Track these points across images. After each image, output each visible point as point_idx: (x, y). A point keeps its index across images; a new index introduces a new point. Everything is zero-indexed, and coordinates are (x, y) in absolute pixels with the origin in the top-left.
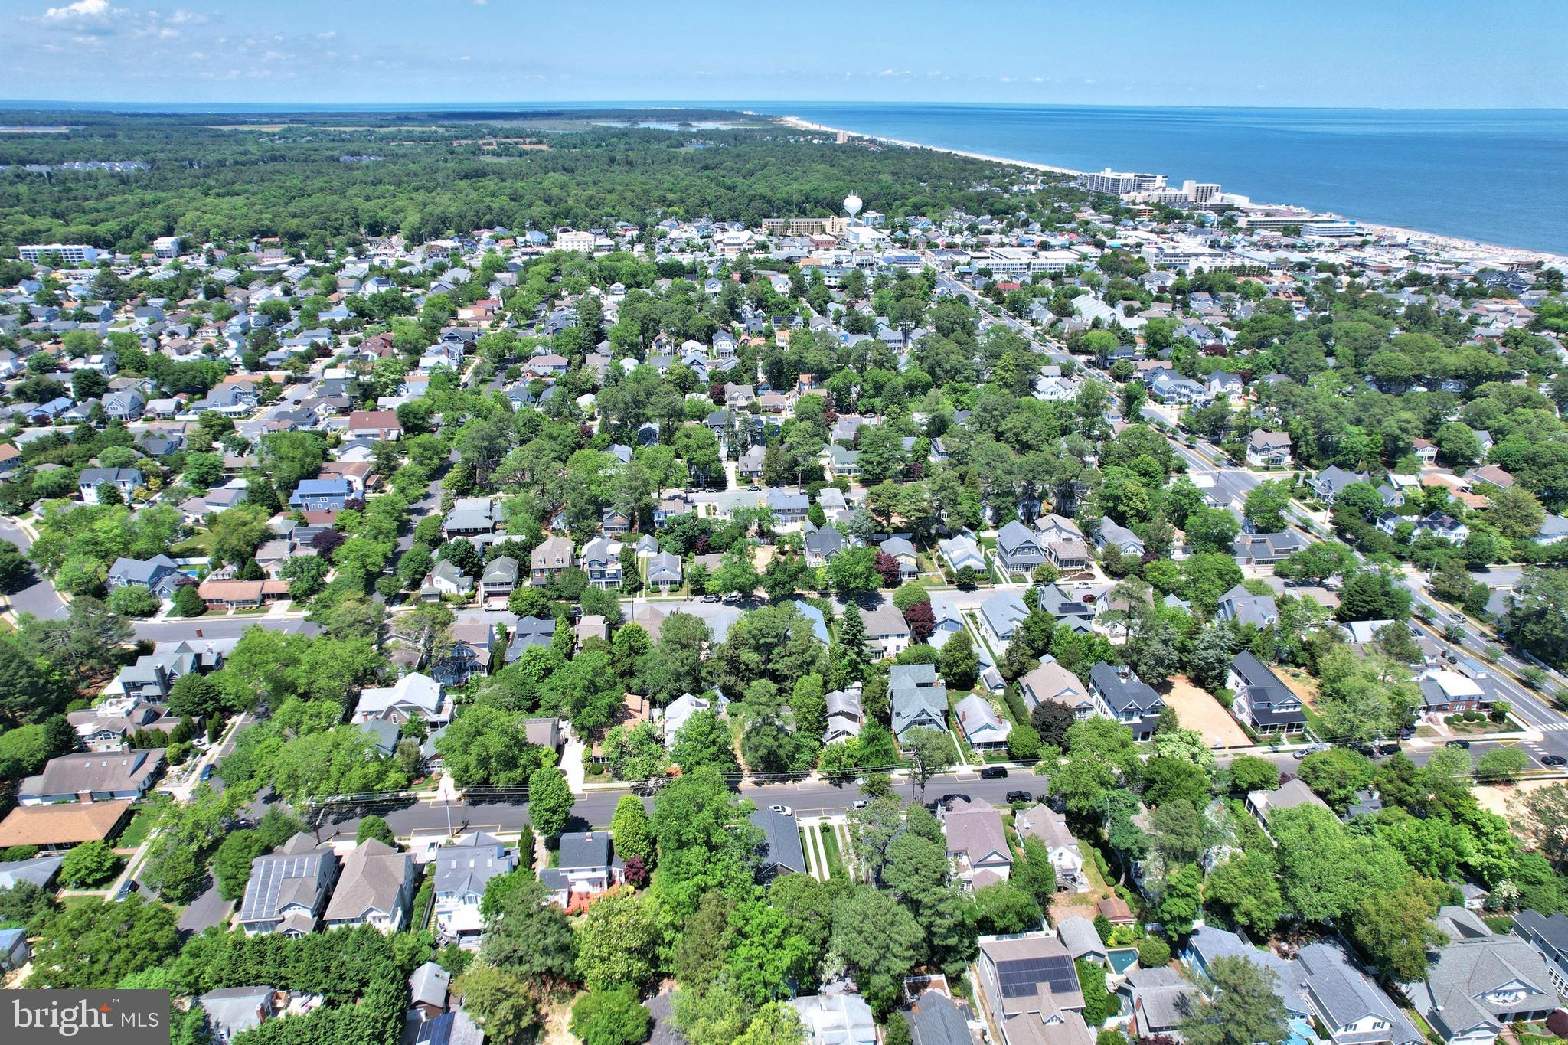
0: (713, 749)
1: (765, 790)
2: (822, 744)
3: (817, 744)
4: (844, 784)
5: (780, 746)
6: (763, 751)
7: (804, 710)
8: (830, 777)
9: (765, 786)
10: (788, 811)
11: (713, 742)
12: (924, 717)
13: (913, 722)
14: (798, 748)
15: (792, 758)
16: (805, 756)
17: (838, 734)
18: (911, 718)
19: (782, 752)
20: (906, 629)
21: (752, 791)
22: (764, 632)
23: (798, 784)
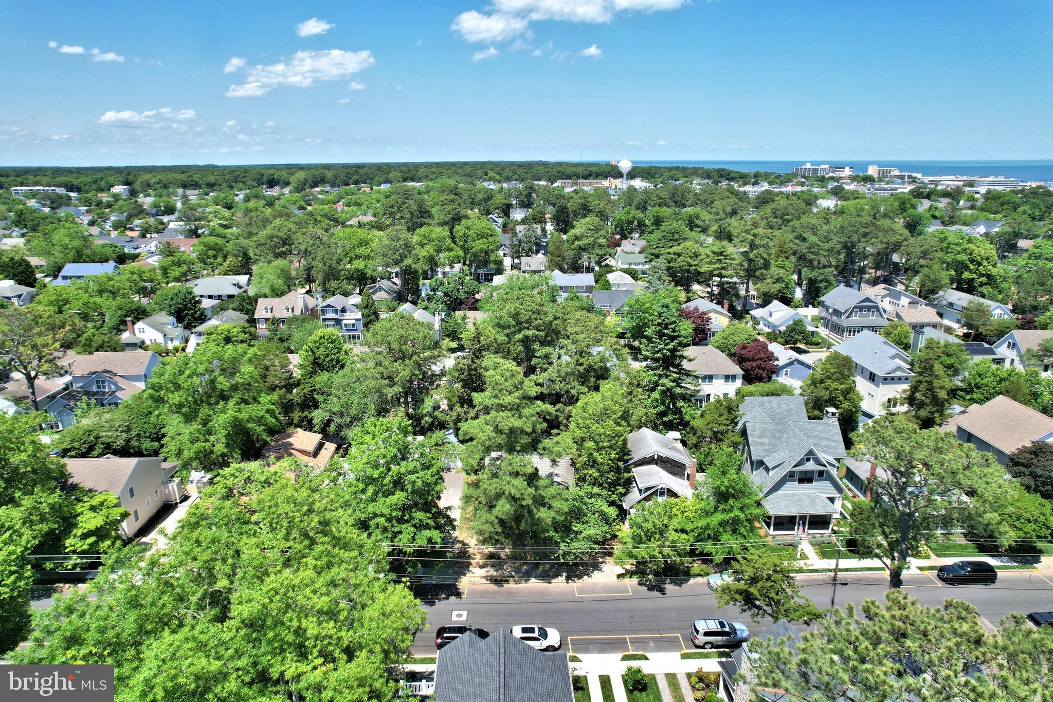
0: (399, 497)
1: (510, 593)
2: (623, 514)
3: (613, 512)
4: (670, 588)
5: (540, 501)
6: (504, 508)
7: (590, 444)
8: (640, 570)
9: (511, 586)
10: (554, 637)
11: (398, 483)
12: (810, 466)
13: (791, 476)
14: (577, 514)
15: (565, 529)
16: (592, 529)
17: (652, 493)
18: (788, 468)
19: (544, 514)
20: (737, 370)
21: (484, 594)
22: (523, 318)
23: (576, 584)
